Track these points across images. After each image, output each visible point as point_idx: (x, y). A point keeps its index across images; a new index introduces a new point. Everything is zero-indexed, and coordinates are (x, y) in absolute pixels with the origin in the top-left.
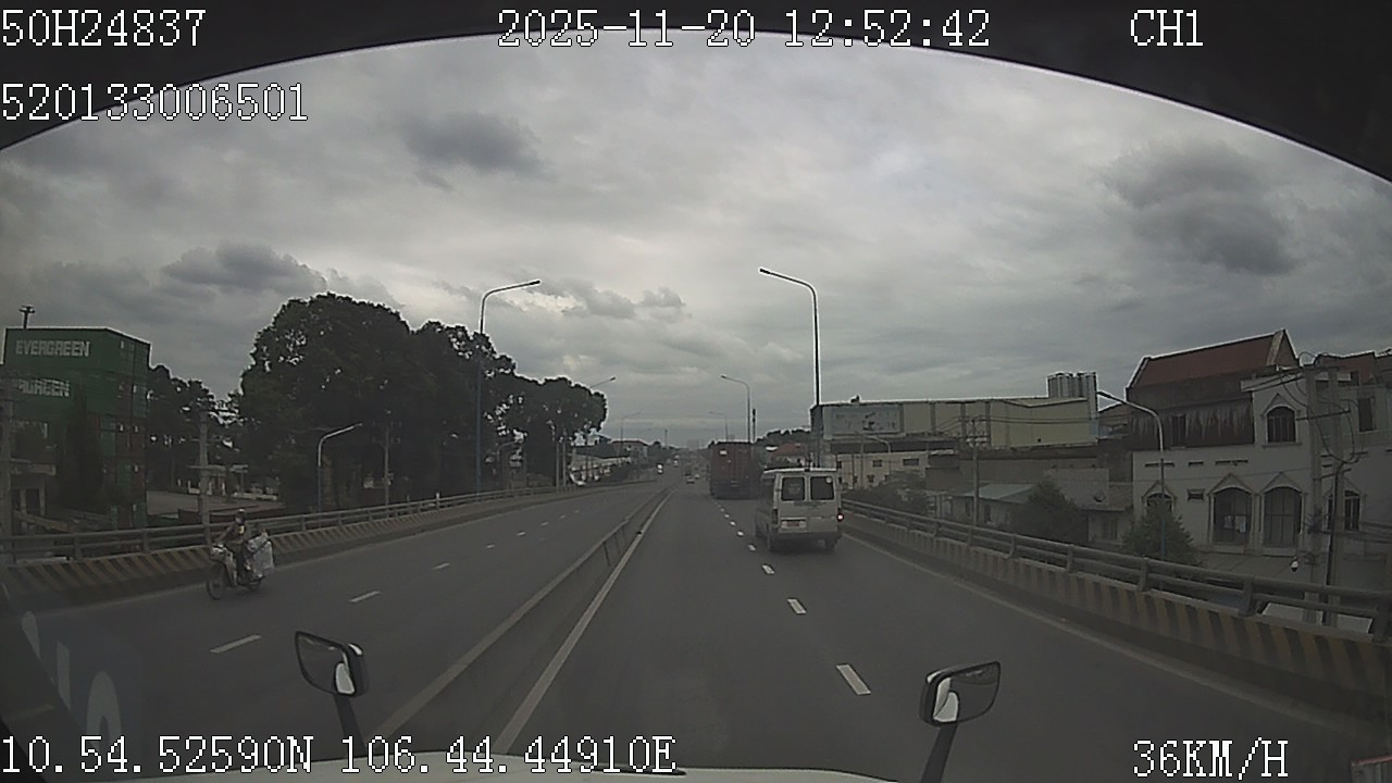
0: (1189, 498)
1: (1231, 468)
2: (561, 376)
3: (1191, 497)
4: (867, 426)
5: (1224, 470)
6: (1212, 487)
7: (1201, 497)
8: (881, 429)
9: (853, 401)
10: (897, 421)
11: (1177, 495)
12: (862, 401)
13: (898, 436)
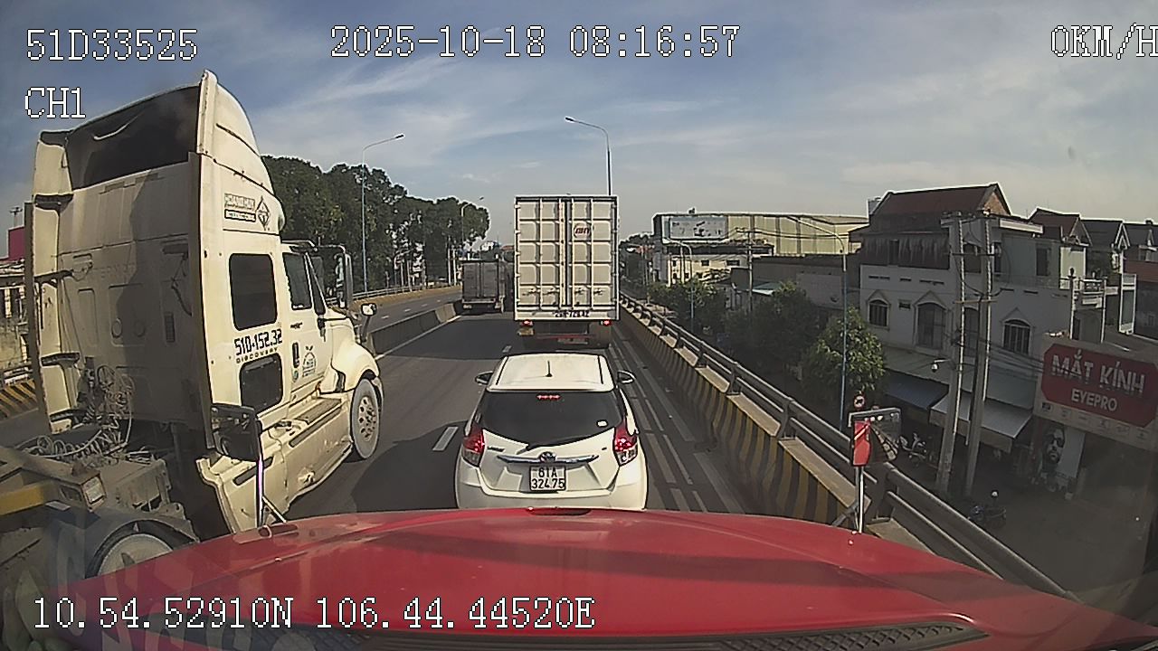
0: (900, 306)
1: (931, 287)
2: (450, 197)
3: (901, 306)
4: (698, 233)
5: (926, 288)
6: (916, 300)
7: (909, 307)
8: (709, 235)
9: (690, 212)
10: (723, 229)
11: (891, 302)
12: (696, 212)
13: (723, 241)
